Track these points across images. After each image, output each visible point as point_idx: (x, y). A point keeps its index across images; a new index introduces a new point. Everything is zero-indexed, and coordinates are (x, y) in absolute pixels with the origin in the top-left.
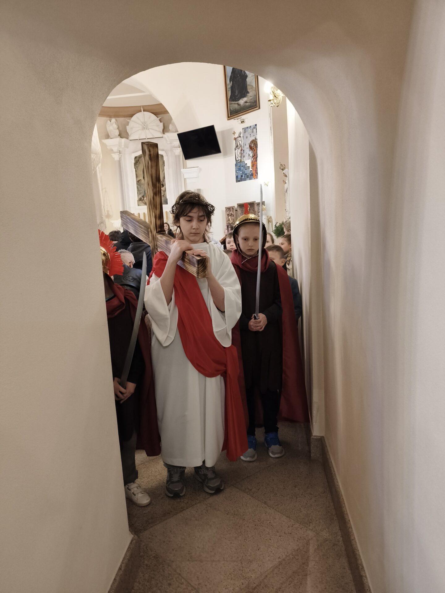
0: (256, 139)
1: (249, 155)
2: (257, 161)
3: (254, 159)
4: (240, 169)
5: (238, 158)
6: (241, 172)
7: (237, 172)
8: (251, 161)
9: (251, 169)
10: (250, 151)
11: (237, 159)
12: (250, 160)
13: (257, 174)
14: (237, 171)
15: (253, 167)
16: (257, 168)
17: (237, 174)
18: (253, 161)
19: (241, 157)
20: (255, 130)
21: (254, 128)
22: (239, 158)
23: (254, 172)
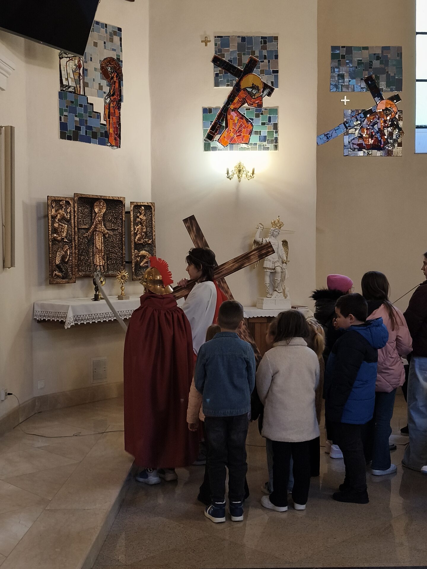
0: (118, 59)
1: (101, 88)
2: (119, 108)
3: (111, 101)
4: (73, 110)
5: (67, 79)
6: (77, 119)
7: (65, 113)
8: (105, 102)
9: (103, 122)
10: (103, 79)
11: (65, 83)
12: (103, 100)
13: (119, 136)
14: (66, 111)
15: (109, 118)
16: (120, 125)
17: (62, 117)
18: (109, 104)
19: (77, 82)
20: (116, 39)
21: (115, 33)
22: (72, 83)
23: (111, 131)
